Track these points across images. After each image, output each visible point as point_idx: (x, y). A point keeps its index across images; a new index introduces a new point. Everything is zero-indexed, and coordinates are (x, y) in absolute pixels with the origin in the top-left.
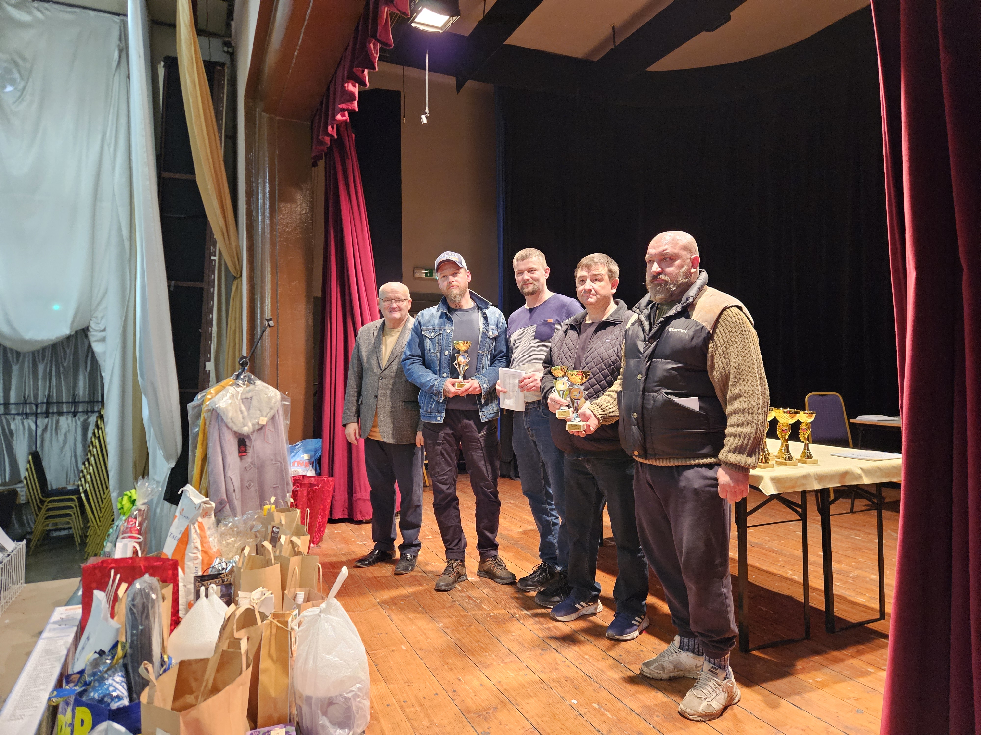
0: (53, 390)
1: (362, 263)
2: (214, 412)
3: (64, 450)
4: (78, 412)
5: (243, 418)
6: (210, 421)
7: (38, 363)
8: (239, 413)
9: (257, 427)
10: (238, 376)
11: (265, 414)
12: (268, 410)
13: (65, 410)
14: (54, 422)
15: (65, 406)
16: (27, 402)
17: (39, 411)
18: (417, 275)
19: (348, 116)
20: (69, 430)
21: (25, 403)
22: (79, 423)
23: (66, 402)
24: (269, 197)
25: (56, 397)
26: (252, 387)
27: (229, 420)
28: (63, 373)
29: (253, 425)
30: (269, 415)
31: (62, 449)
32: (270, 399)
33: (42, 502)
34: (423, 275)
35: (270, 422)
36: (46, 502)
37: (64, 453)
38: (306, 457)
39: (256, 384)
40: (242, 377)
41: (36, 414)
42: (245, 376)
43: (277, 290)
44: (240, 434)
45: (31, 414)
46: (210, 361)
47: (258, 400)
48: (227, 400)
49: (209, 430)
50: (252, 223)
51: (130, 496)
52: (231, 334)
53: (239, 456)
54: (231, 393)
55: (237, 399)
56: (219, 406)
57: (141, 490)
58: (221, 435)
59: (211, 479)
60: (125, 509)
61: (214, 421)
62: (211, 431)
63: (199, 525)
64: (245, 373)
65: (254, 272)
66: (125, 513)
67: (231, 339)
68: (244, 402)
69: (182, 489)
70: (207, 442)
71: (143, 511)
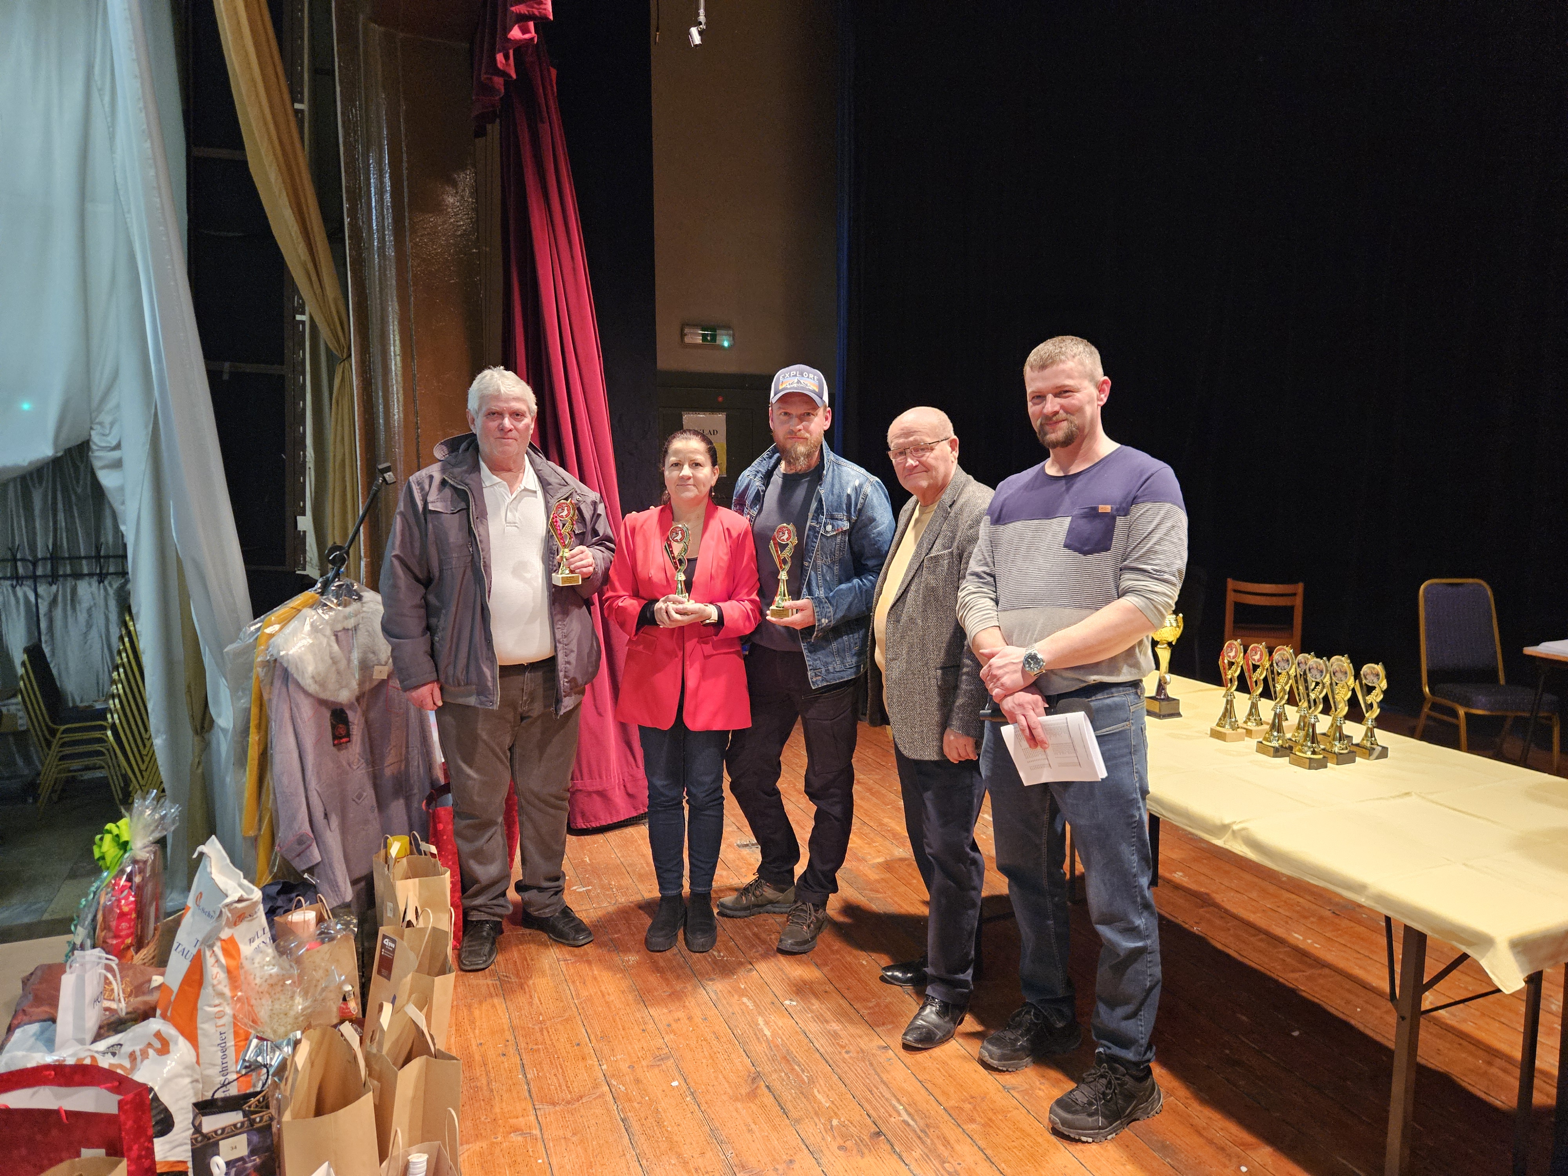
0: (61, 534)
1: (576, 339)
2: (278, 664)
3: (90, 637)
4: (108, 574)
5: (338, 673)
7: (32, 489)
8: (330, 662)
9: (368, 686)
10: (326, 587)
13: (86, 571)
14: (69, 591)
15: (84, 562)
16: (19, 556)
17: (39, 572)
18: (687, 340)
19: (536, 32)
20: (95, 604)
21: (15, 560)
22: (111, 592)
23: (85, 558)
24: (392, 203)
25: (68, 548)
26: (355, 606)
28: (76, 505)
29: (360, 684)
31: (86, 635)
33: (53, 733)
34: (699, 340)
36: (60, 731)
37: (89, 642)
40: (334, 588)
41: (35, 578)
42: (340, 586)
43: (414, 390)
45: (27, 578)
46: (304, 514)
47: (368, 631)
48: (304, 638)
49: (270, 700)
50: (361, 254)
51: (117, 836)
52: (337, 467)
53: (334, 745)
54: (312, 625)
55: (325, 636)
56: (287, 654)
57: (138, 819)
58: (295, 709)
59: (278, 796)
60: (108, 859)
61: (278, 683)
62: (274, 702)
63: (225, 946)
64: (339, 580)
65: (369, 354)
66: (108, 868)
67: (337, 476)
68: (340, 639)
69: (201, 848)
70: (268, 722)
71: (145, 862)
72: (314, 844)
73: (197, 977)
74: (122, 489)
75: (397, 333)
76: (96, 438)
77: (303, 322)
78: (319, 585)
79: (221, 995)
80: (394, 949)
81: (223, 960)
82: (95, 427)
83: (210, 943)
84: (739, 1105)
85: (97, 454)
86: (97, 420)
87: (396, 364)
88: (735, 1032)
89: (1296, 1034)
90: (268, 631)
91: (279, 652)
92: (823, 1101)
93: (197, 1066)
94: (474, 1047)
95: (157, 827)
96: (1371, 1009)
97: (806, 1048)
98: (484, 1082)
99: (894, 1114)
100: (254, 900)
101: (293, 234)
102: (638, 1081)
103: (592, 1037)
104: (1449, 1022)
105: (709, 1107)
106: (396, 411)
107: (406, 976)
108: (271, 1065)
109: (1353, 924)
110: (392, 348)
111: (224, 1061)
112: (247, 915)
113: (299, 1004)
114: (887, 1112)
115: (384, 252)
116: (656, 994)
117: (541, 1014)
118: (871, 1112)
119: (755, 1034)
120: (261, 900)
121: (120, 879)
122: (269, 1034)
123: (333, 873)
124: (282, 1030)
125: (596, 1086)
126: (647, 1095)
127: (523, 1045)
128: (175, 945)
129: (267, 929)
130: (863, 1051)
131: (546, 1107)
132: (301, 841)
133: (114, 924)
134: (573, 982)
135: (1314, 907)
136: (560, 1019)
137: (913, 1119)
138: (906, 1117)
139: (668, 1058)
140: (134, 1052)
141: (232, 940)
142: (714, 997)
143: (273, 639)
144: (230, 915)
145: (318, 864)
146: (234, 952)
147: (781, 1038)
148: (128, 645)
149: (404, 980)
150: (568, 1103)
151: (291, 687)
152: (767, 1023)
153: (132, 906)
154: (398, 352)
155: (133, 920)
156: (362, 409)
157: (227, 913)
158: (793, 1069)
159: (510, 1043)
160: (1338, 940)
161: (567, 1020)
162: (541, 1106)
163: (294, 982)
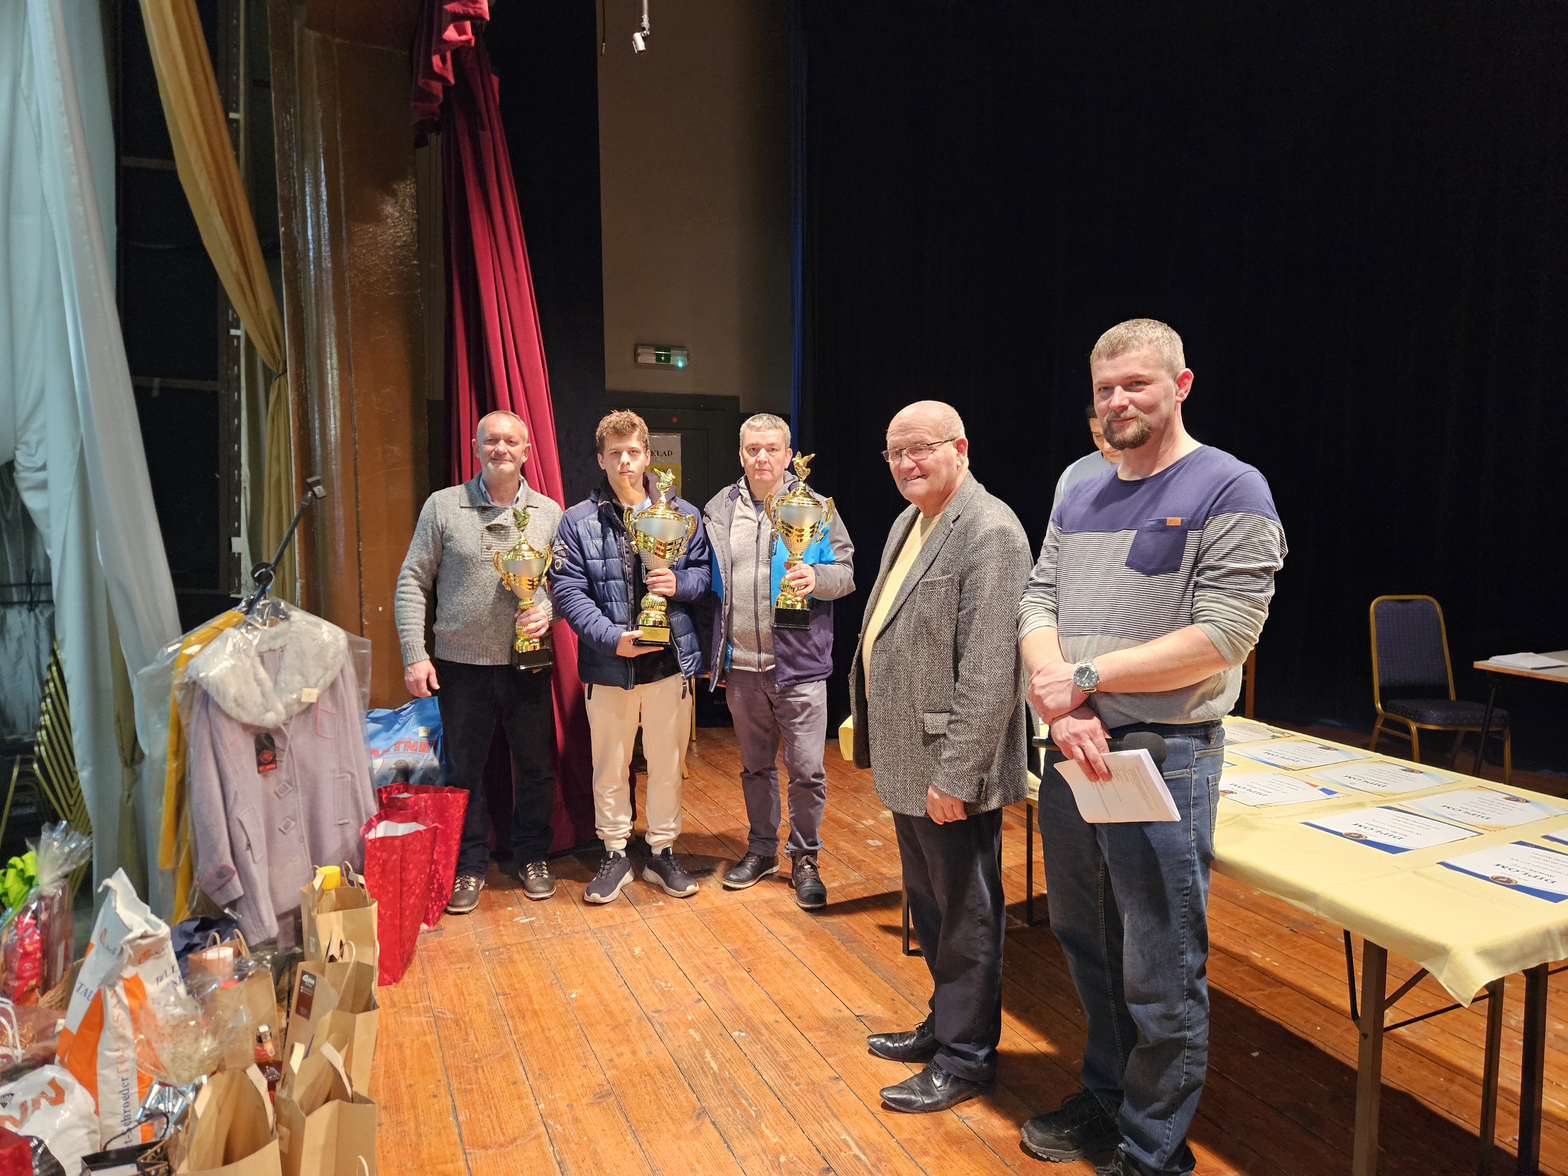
1: (520, 352)
2: (197, 687)
3: (19, 668)
4: (39, 602)
5: (263, 694)
6: (191, 708)
8: (254, 684)
9: (296, 709)
10: (251, 604)
11: (313, 680)
12: (320, 672)
15: (14, 590)
18: (640, 359)
19: (474, 35)
22: (40, 620)
23: (16, 585)
24: (328, 212)
26: (282, 626)
27: (232, 704)
29: (287, 706)
30: (322, 681)
32: (323, 647)
34: (652, 360)
35: (327, 695)
38: (422, 732)
39: (292, 619)
40: (258, 607)
42: (264, 605)
43: (351, 405)
44: (259, 728)
46: (238, 535)
47: (296, 652)
48: (226, 659)
49: (188, 724)
50: (297, 265)
51: (22, 870)
52: (272, 486)
53: (259, 772)
54: (234, 645)
55: (249, 657)
56: (207, 676)
57: (46, 853)
58: (216, 735)
59: (196, 826)
60: (12, 896)
61: (197, 708)
62: (193, 726)
63: (128, 985)
64: (265, 598)
65: (305, 368)
66: (11, 905)
67: (272, 496)
68: (265, 660)
69: (108, 882)
70: (186, 747)
71: (52, 898)
72: (236, 877)
73: (97, 1020)
74: (47, 511)
75: (334, 344)
76: (21, 459)
77: (238, 337)
78: (243, 604)
79: (122, 1038)
80: (314, 986)
81: (125, 1000)
82: (20, 446)
83: (110, 983)
84: (682, 1143)
85: (23, 474)
86: (23, 440)
87: (332, 378)
88: (681, 1066)
89: (1255, 1054)
90: (188, 651)
91: (198, 674)
92: (771, 1136)
93: (95, 1116)
94: (403, 1089)
95: (66, 860)
96: (1331, 1026)
97: (755, 1081)
98: (412, 1125)
99: (845, 1148)
100: (161, 936)
101: (225, 245)
102: (576, 1120)
103: (530, 1075)
104: (1408, 1039)
105: (651, 1146)
106: (333, 426)
107: (325, 1014)
108: (173, 1113)
109: (1311, 941)
110: (329, 361)
111: (127, 1109)
112: (153, 952)
113: (207, 1045)
114: (837, 1146)
115: (320, 262)
116: (598, 1028)
117: (477, 1052)
118: (821, 1147)
119: (702, 1068)
120: (169, 936)
121: (24, 917)
122: (172, 1080)
123: (257, 908)
124: (185, 1075)
125: (532, 1126)
126: (586, 1135)
127: (455, 1085)
128: (77, 985)
129: (177, 968)
130: (814, 1084)
131: (476, 1151)
132: (223, 874)
133: (16, 965)
134: (512, 1017)
135: (1272, 924)
136: (497, 1056)
137: (864, 1154)
138: (857, 1151)
139: (610, 1094)
140: (26, 1102)
141: (136, 980)
142: (659, 1030)
143: (192, 661)
144: (131, 952)
145: (240, 898)
146: (138, 993)
147: (729, 1071)
148: (55, 674)
149: (323, 1018)
150: (501, 1146)
151: (212, 711)
152: (714, 1055)
153: (37, 945)
154: (335, 365)
155: (39, 960)
156: (297, 424)
157: (129, 951)
158: (740, 1104)
159: (442, 1083)
160: (1297, 957)
161: (504, 1057)
162: (472, 1151)
163: (198, 1023)
